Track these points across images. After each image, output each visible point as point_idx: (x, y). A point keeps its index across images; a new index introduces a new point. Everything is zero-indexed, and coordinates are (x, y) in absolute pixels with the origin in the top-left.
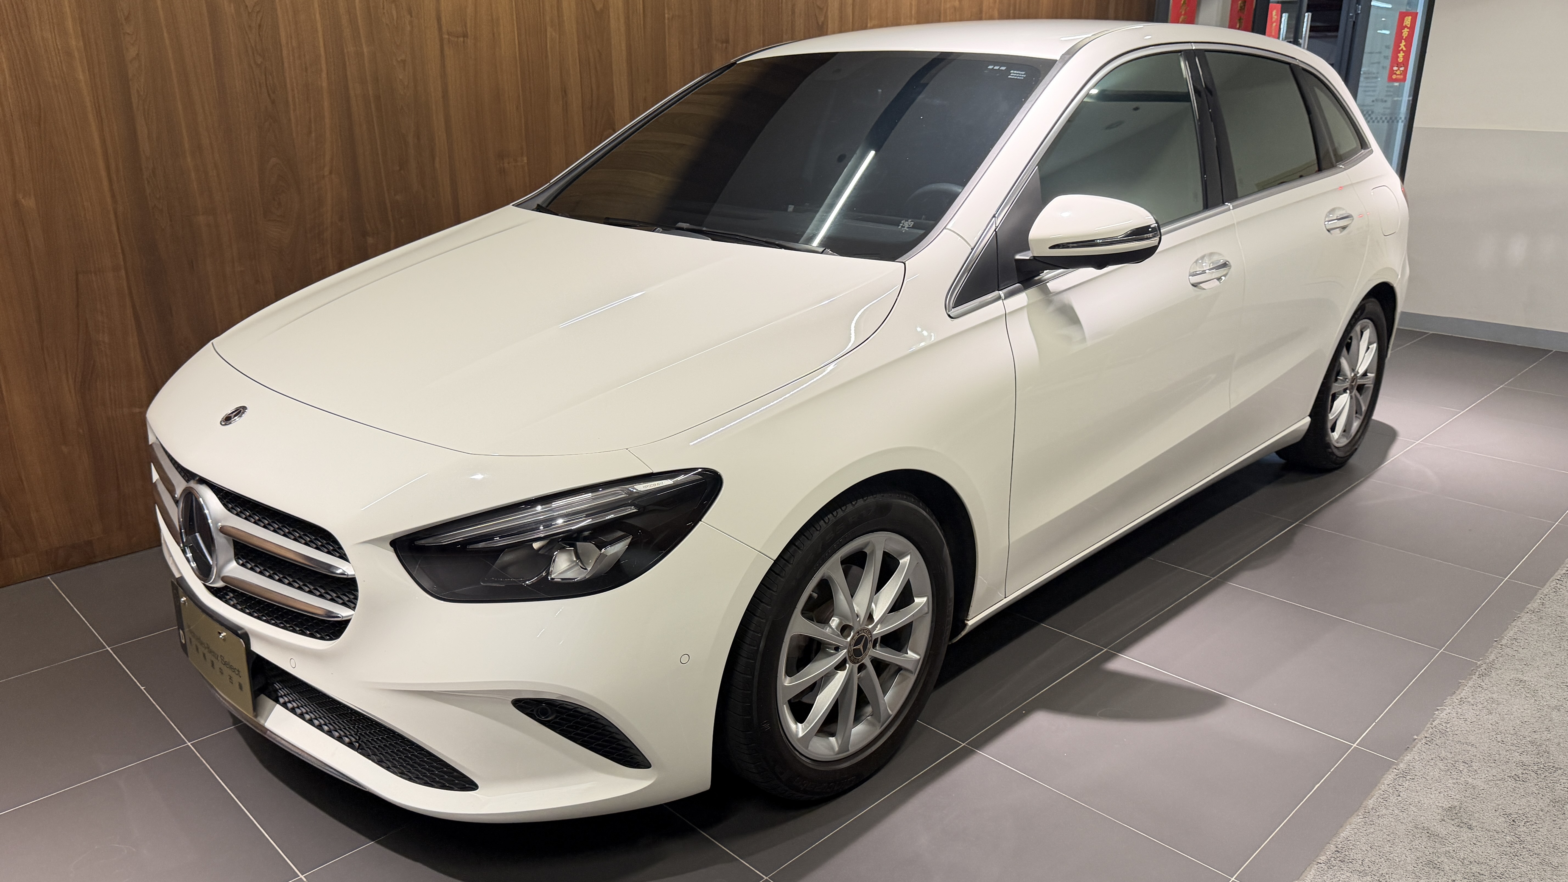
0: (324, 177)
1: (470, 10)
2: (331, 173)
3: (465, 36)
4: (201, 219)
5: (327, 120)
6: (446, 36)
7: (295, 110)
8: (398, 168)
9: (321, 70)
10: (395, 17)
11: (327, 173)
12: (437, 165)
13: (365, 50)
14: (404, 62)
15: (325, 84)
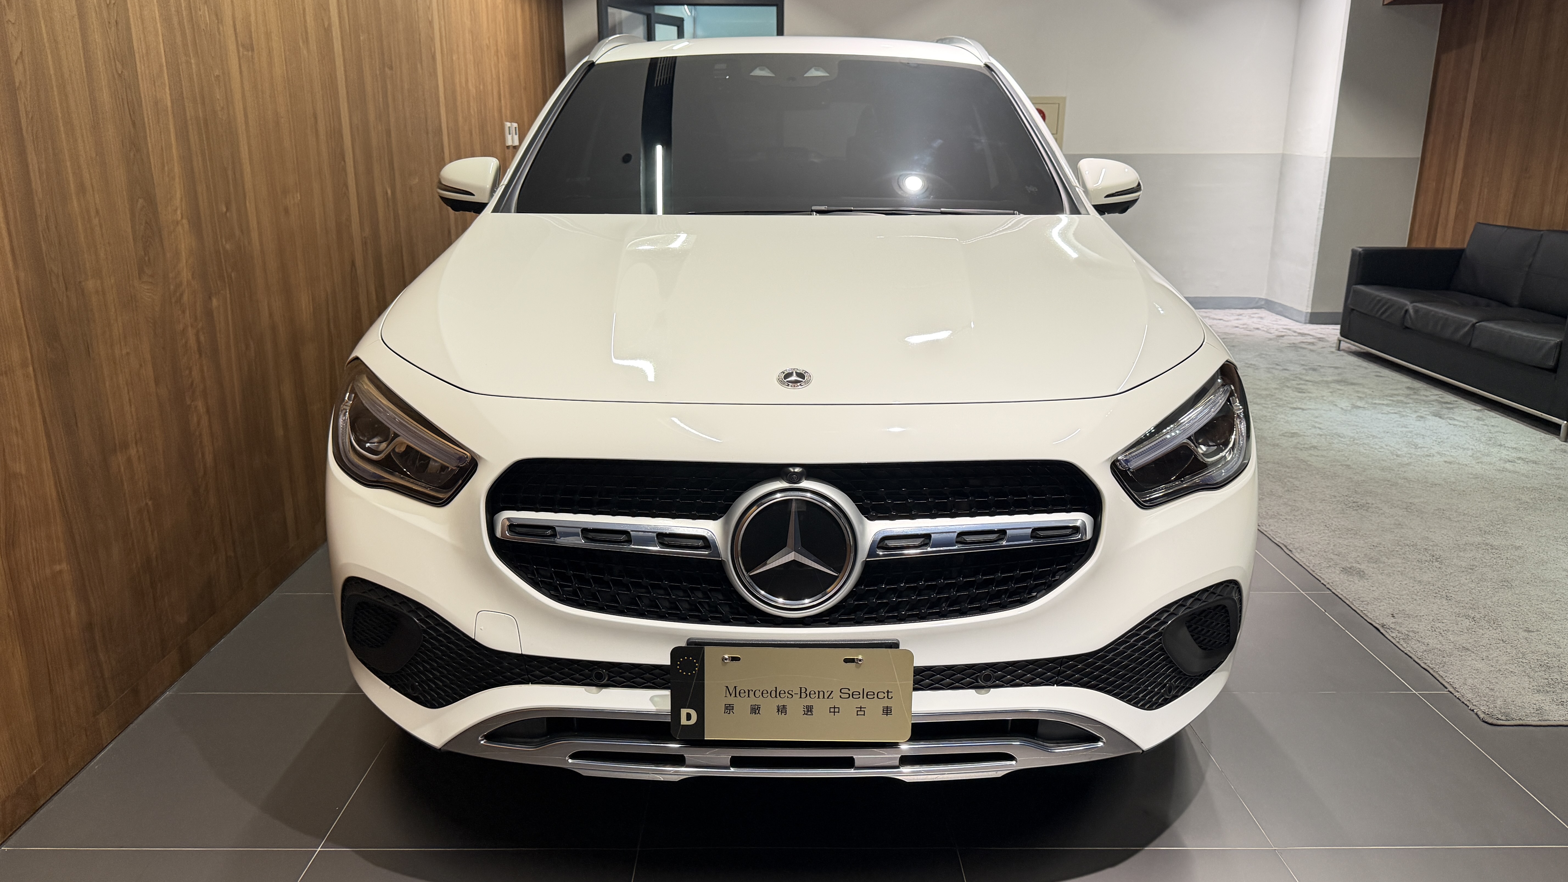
0: (178, 223)
1: (253, 19)
2: (182, 218)
3: (253, 50)
4: (91, 285)
5: (174, 151)
6: (241, 49)
7: (150, 134)
8: (224, 209)
9: (165, 84)
10: (208, 22)
11: (179, 218)
12: (248, 204)
13: (193, 61)
14: (218, 76)
15: (169, 104)
